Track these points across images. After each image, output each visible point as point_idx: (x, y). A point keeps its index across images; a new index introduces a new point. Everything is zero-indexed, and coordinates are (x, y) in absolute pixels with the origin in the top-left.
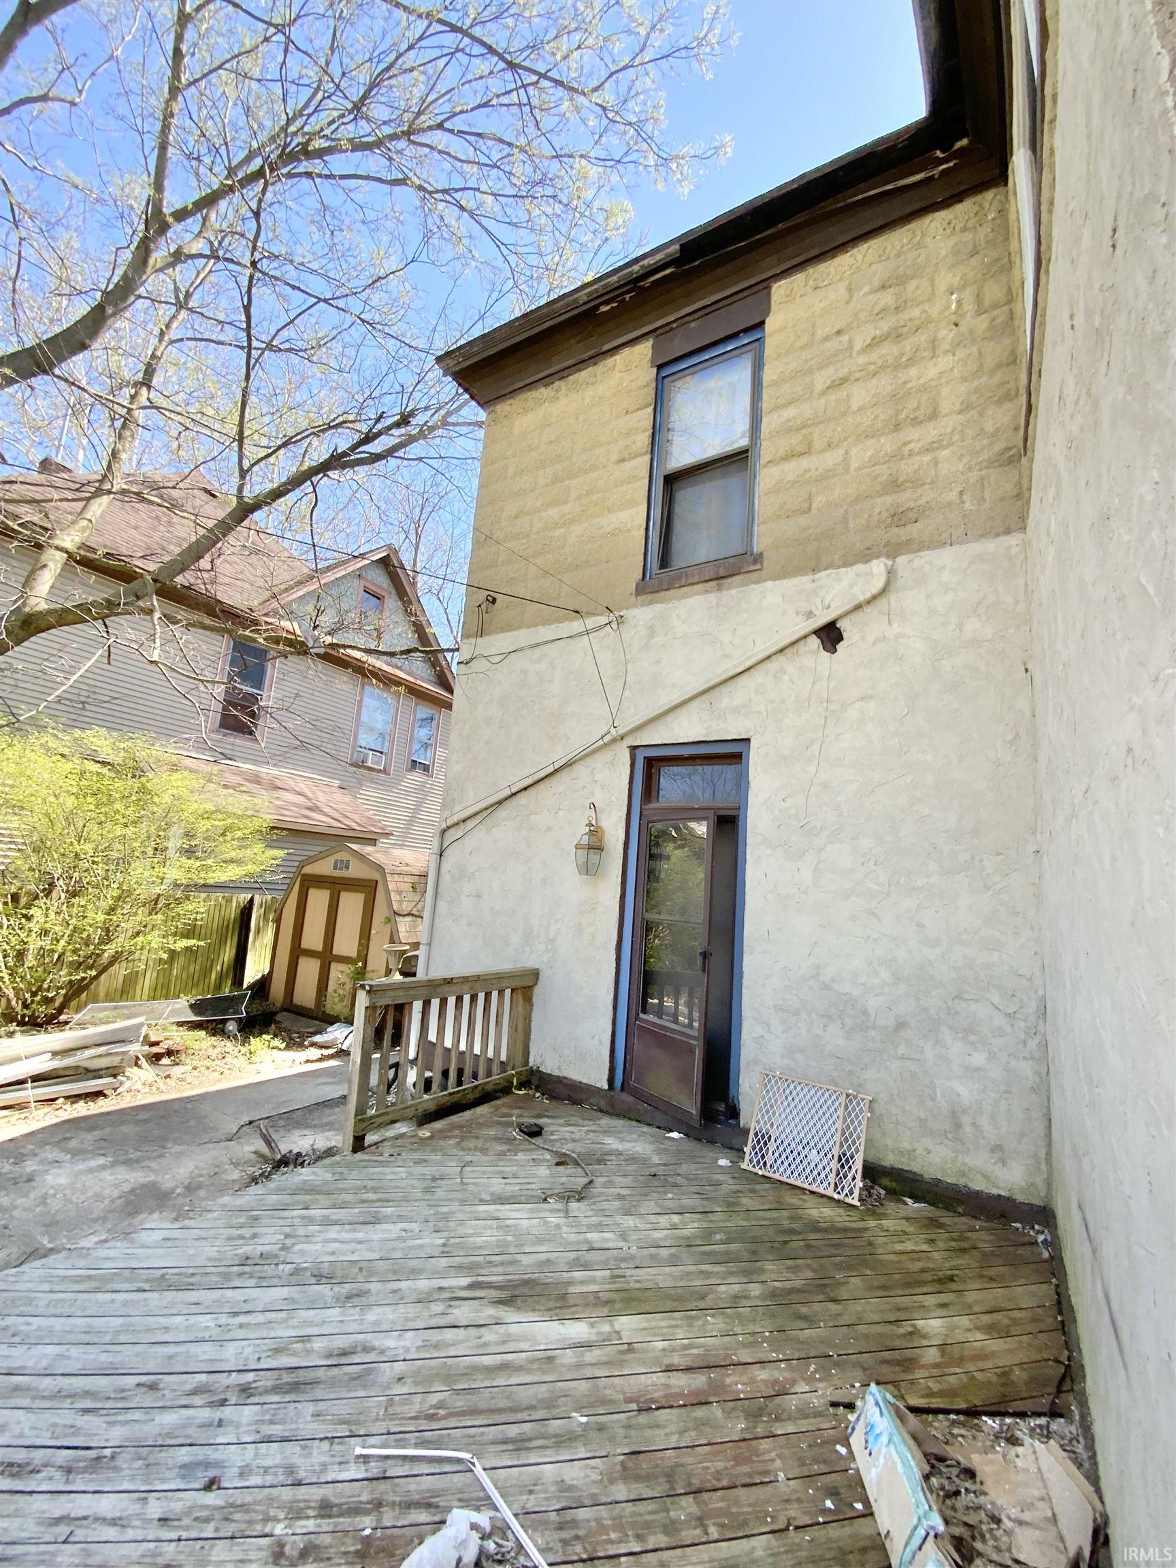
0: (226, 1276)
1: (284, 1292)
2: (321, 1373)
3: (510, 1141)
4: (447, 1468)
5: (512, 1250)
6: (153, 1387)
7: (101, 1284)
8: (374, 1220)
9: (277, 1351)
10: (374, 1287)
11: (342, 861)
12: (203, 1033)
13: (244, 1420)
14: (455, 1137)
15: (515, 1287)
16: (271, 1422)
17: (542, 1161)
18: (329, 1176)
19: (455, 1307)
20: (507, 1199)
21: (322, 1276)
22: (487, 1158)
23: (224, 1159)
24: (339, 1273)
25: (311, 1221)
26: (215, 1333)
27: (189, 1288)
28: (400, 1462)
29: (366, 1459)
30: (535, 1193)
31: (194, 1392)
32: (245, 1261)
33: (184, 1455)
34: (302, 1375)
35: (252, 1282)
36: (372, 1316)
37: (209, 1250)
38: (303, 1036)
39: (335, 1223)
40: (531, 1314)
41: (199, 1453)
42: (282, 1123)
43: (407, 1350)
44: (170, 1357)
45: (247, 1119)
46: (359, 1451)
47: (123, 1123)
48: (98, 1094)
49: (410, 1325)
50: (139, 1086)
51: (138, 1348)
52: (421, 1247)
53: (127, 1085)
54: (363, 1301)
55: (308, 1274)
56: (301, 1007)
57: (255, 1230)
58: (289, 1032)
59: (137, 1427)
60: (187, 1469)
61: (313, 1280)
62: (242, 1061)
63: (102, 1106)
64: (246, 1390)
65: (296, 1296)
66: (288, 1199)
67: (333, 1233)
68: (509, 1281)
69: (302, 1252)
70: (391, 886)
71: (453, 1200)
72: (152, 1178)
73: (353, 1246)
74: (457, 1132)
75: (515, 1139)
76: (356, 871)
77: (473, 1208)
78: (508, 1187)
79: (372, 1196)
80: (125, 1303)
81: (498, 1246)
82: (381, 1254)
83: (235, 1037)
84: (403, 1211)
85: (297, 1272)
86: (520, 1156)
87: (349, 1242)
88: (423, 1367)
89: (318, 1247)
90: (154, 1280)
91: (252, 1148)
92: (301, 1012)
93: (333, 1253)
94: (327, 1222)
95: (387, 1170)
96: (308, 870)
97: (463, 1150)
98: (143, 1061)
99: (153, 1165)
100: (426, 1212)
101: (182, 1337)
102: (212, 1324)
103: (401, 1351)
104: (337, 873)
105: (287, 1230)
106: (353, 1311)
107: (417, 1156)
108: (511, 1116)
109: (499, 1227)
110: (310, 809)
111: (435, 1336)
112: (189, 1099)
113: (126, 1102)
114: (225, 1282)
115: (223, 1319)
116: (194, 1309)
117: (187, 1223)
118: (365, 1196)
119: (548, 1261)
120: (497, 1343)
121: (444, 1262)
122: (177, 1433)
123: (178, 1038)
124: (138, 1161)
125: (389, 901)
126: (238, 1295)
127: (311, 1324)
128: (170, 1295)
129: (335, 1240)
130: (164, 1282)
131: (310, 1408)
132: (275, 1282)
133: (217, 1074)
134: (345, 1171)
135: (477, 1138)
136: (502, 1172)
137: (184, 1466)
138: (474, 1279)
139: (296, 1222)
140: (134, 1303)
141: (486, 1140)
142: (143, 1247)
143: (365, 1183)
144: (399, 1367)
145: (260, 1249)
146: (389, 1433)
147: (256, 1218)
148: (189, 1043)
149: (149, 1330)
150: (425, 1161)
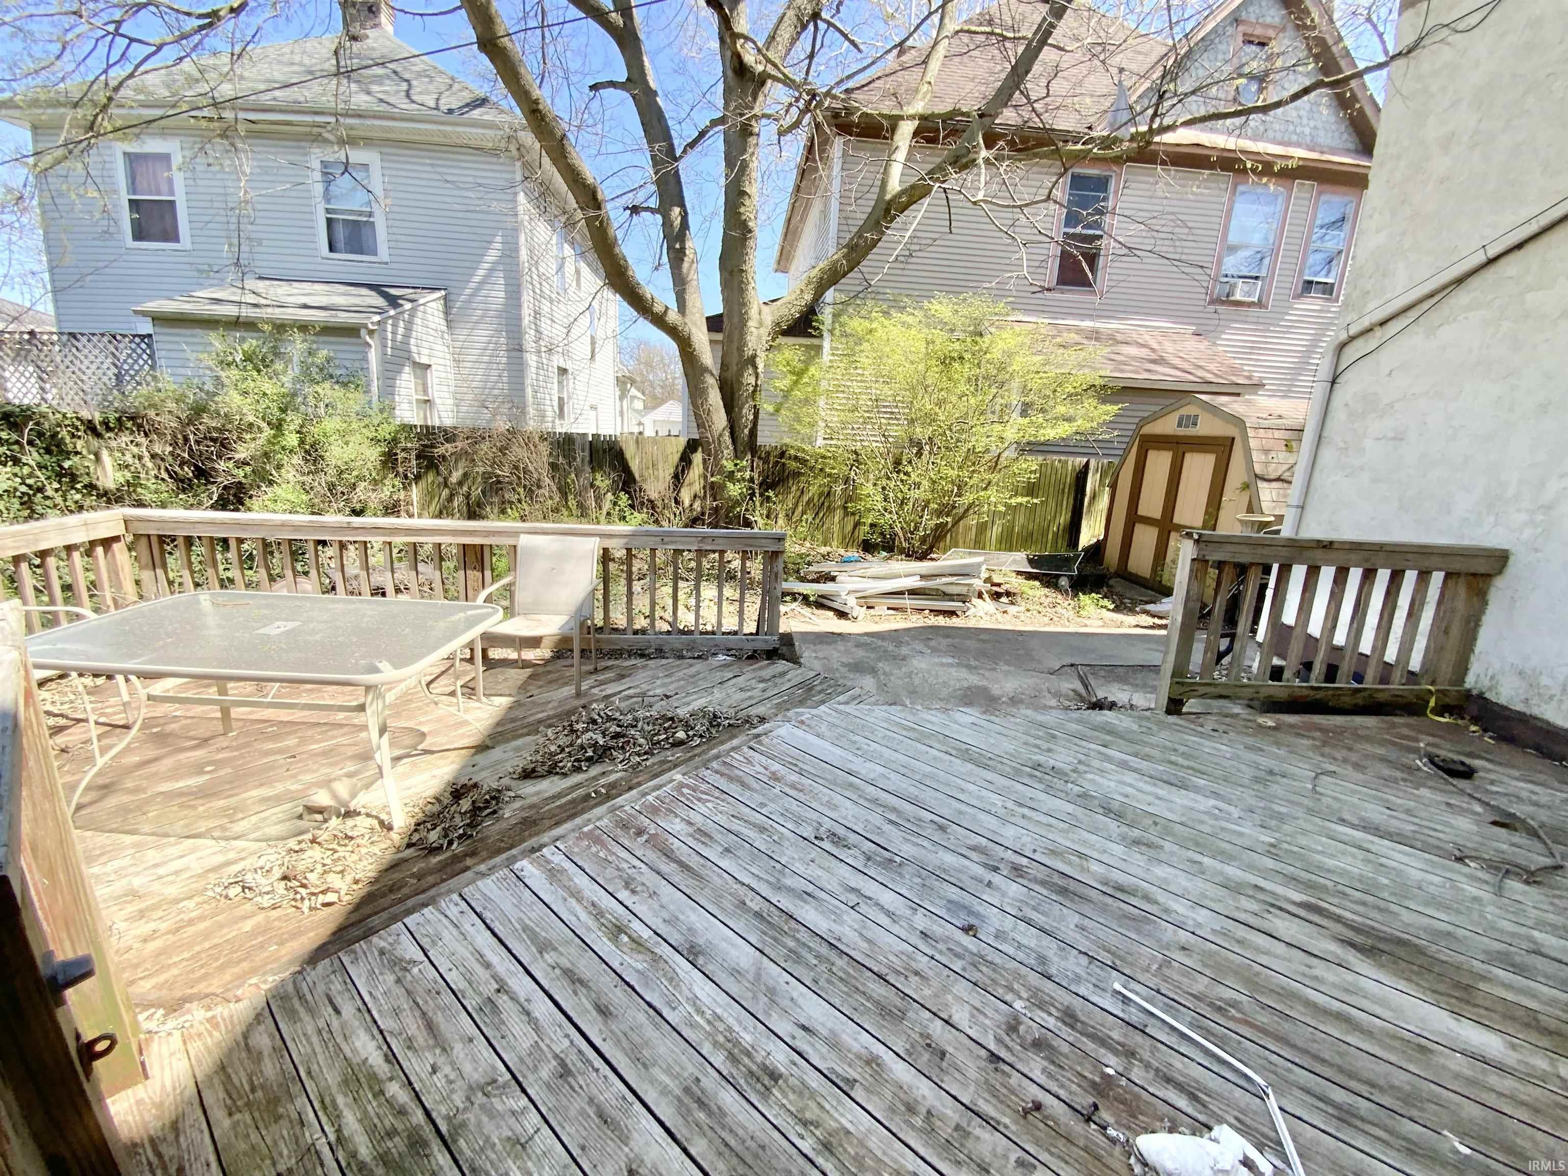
0: (1017, 771)
1: (1070, 808)
2: (1093, 894)
3: (1411, 770)
4: (1228, 1075)
5: (1386, 895)
6: (942, 828)
7: (922, 737)
8: (1183, 786)
9: (1053, 853)
10: (1167, 846)
11: (1189, 417)
12: (1037, 583)
13: (1011, 895)
14: (1314, 739)
15: (1380, 938)
16: (1034, 909)
17: (1467, 810)
18: (1135, 727)
19: (1276, 916)
20: (1390, 834)
21: (1110, 811)
22: (1360, 776)
23: (1044, 687)
24: (1130, 816)
25: (1109, 759)
26: (1001, 812)
27: (986, 767)
28: (1167, 1030)
29: (1126, 1000)
30: (1446, 846)
31: (974, 848)
32: (1037, 766)
33: (953, 893)
34: (1073, 885)
35: (1040, 786)
36: (1161, 871)
37: (1007, 746)
38: (1135, 603)
39: (1135, 770)
40: (1403, 982)
41: (968, 899)
42: (1102, 673)
43: (1199, 925)
44: (960, 812)
45: (1069, 661)
46: (1117, 986)
47: (969, 638)
48: (951, 613)
49: (1206, 902)
50: (981, 613)
51: (939, 795)
52: (1241, 834)
53: (972, 610)
54: (1152, 853)
55: (1096, 802)
56: (1136, 576)
57: (1053, 747)
58: (1121, 597)
59: (924, 852)
60: (954, 906)
61: (1101, 811)
62: (1071, 614)
63: (954, 622)
64: (1017, 870)
65: (1080, 816)
66: (1089, 733)
67: (1130, 777)
68: (1373, 928)
69: (1092, 781)
70: (1253, 443)
71: (1299, 804)
72: (985, 683)
73: (1150, 799)
74: (1317, 734)
75: (1419, 769)
76: (1207, 427)
77: (1327, 824)
78: (1393, 821)
79: (1180, 760)
80: (935, 758)
81: (1360, 881)
82: (1184, 819)
83: (1066, 592)
84: (1222, 789)
85: (1084, 796)
86: (1424, 792)
87: (1148, 794)
88: (1216, 953)
89: (1112, 784)
90: (960, 750)
91: (1072, 686)
92: (1135, 580)
93: (1127, 796)
94: (1123, 765)
95: (1207, 743)
96: (1147, 430)
97: (1323, 755)
98: (986, 596)
99: (987, 674)
100: (1253, 802)
101: (973, 802)
102: (1000, 804)
103: (1191, 922)
104: (1182, 432)
105: (1083, 757)
106: (1138, 856)
107: (1249, 741)
108: (1418, 741)
109: (1367, 861)
110: (1154, 362)
111: (1241, 932)
112: (1021, 633)
113: (972, 623)
114: (1015, 775)
115: (1010, 805)
116: (986, 785)
117: (993, 718)
118: (1173, 758)
119: (1449, 934)
120: (1334, 985)
121: (1270, 863)
122: (952, 872)
123: (1016, 583)
124: (975, 668)
125: (1249, 461)
126: (1029, 792)
127: (1092, 847)
128: (970, 766)
129: (1130, 785)
130: (966, 754)
131: (1076, 918)
132: (1063, 795)
133: (1046, 619)
134: (1155, 728)
135: (1350, 749)
136: (1388, 801)
137: (950, 901)
138: (1313, 900)
139: (1092, 754)
140: (941, 760)
141: (1366, 757)
142: (956, 722)
143: (1177, 746)
144: (1183, 936)
145: (1052, 762)
146: (1158, 992)
147: (1054, 737)
148: (1026, 589)
149: (948, 784)
150: (1261, 750)
